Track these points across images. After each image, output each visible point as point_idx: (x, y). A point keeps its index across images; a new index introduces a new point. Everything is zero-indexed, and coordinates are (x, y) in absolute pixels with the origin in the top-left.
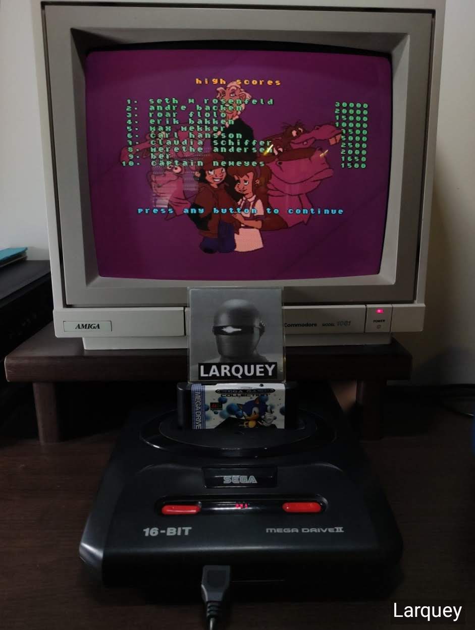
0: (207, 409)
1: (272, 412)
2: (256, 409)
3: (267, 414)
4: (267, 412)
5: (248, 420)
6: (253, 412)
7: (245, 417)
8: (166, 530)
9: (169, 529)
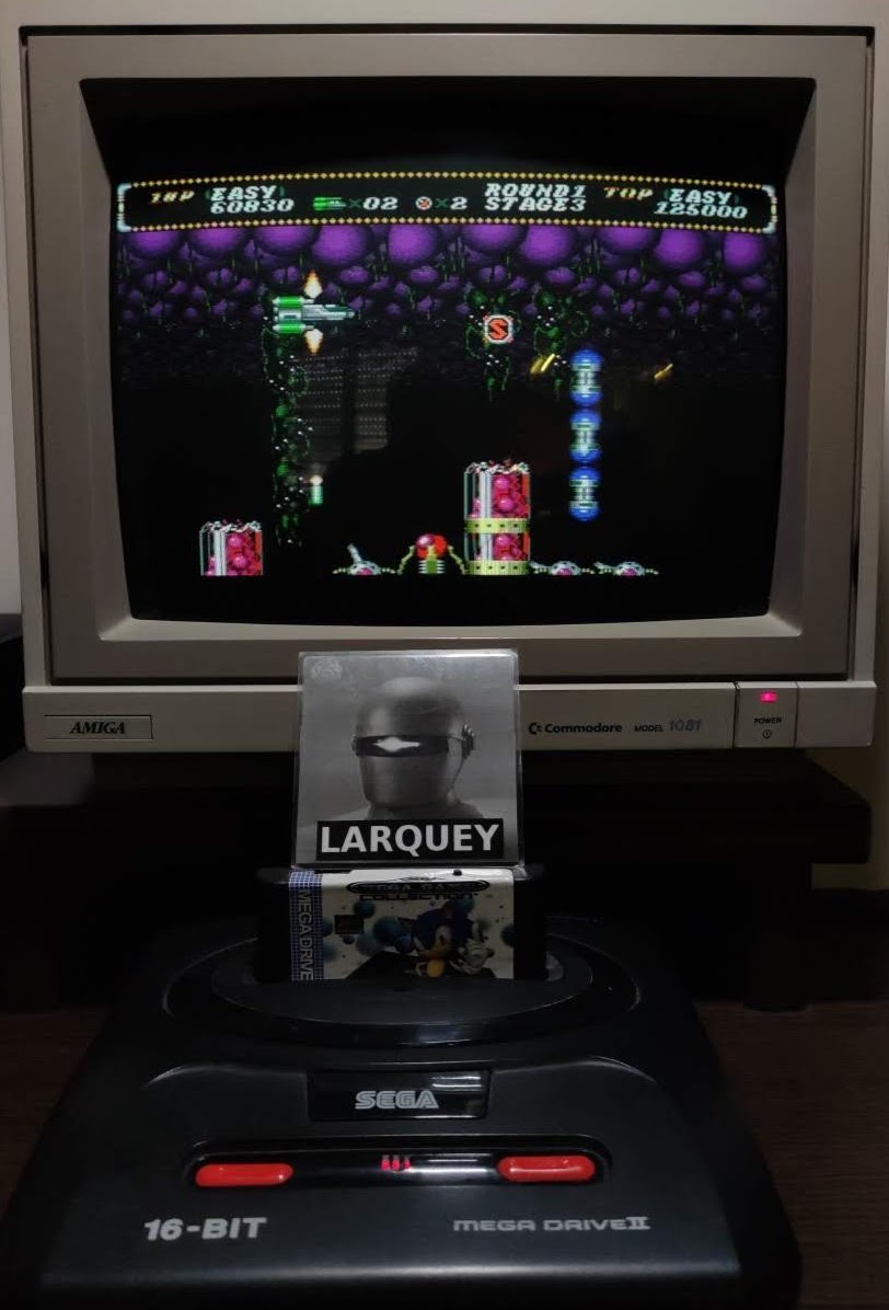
0: (327, 933)
1: (482, 939)
2: (443, 931)
3: (471, 943)
4: (472, 938)
5: (428, 959)
6: (438, 937)
7: (418, 950)
8: (202, 1225)
9: (210, 1224)
